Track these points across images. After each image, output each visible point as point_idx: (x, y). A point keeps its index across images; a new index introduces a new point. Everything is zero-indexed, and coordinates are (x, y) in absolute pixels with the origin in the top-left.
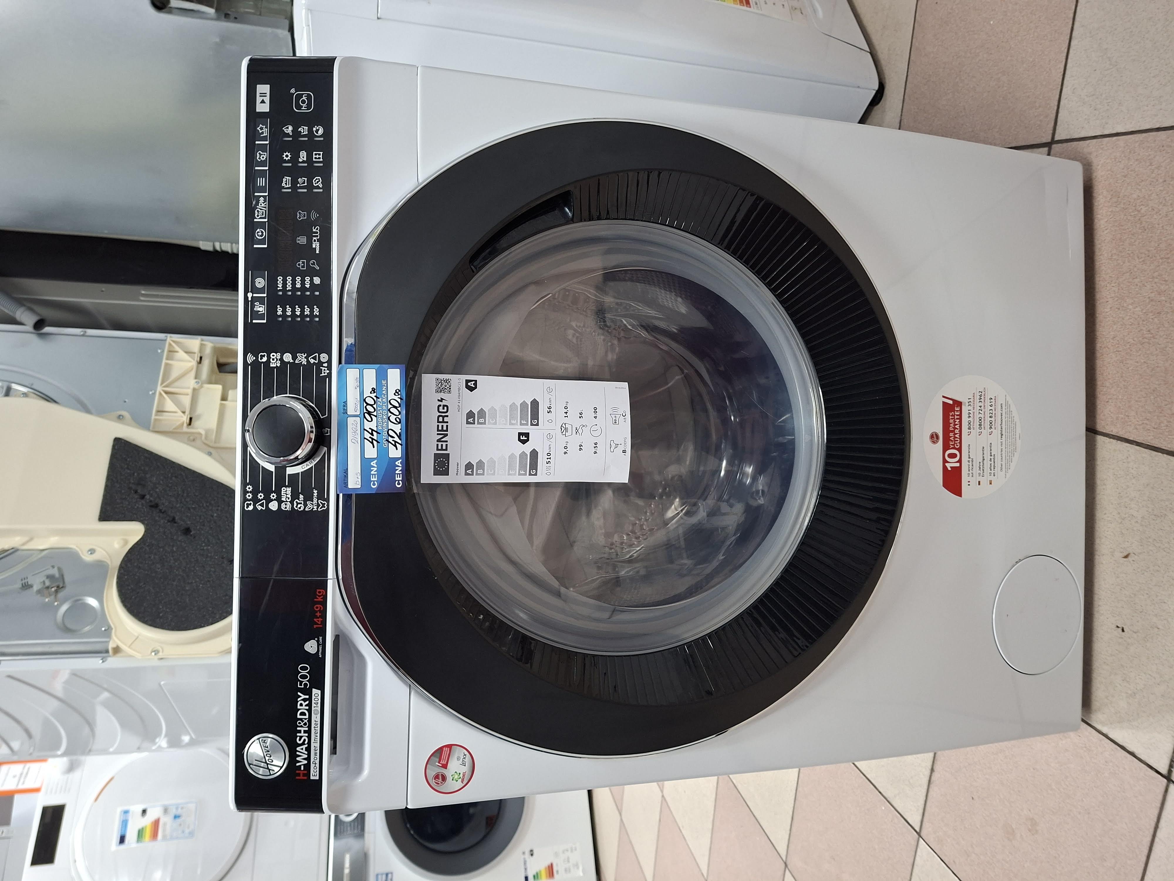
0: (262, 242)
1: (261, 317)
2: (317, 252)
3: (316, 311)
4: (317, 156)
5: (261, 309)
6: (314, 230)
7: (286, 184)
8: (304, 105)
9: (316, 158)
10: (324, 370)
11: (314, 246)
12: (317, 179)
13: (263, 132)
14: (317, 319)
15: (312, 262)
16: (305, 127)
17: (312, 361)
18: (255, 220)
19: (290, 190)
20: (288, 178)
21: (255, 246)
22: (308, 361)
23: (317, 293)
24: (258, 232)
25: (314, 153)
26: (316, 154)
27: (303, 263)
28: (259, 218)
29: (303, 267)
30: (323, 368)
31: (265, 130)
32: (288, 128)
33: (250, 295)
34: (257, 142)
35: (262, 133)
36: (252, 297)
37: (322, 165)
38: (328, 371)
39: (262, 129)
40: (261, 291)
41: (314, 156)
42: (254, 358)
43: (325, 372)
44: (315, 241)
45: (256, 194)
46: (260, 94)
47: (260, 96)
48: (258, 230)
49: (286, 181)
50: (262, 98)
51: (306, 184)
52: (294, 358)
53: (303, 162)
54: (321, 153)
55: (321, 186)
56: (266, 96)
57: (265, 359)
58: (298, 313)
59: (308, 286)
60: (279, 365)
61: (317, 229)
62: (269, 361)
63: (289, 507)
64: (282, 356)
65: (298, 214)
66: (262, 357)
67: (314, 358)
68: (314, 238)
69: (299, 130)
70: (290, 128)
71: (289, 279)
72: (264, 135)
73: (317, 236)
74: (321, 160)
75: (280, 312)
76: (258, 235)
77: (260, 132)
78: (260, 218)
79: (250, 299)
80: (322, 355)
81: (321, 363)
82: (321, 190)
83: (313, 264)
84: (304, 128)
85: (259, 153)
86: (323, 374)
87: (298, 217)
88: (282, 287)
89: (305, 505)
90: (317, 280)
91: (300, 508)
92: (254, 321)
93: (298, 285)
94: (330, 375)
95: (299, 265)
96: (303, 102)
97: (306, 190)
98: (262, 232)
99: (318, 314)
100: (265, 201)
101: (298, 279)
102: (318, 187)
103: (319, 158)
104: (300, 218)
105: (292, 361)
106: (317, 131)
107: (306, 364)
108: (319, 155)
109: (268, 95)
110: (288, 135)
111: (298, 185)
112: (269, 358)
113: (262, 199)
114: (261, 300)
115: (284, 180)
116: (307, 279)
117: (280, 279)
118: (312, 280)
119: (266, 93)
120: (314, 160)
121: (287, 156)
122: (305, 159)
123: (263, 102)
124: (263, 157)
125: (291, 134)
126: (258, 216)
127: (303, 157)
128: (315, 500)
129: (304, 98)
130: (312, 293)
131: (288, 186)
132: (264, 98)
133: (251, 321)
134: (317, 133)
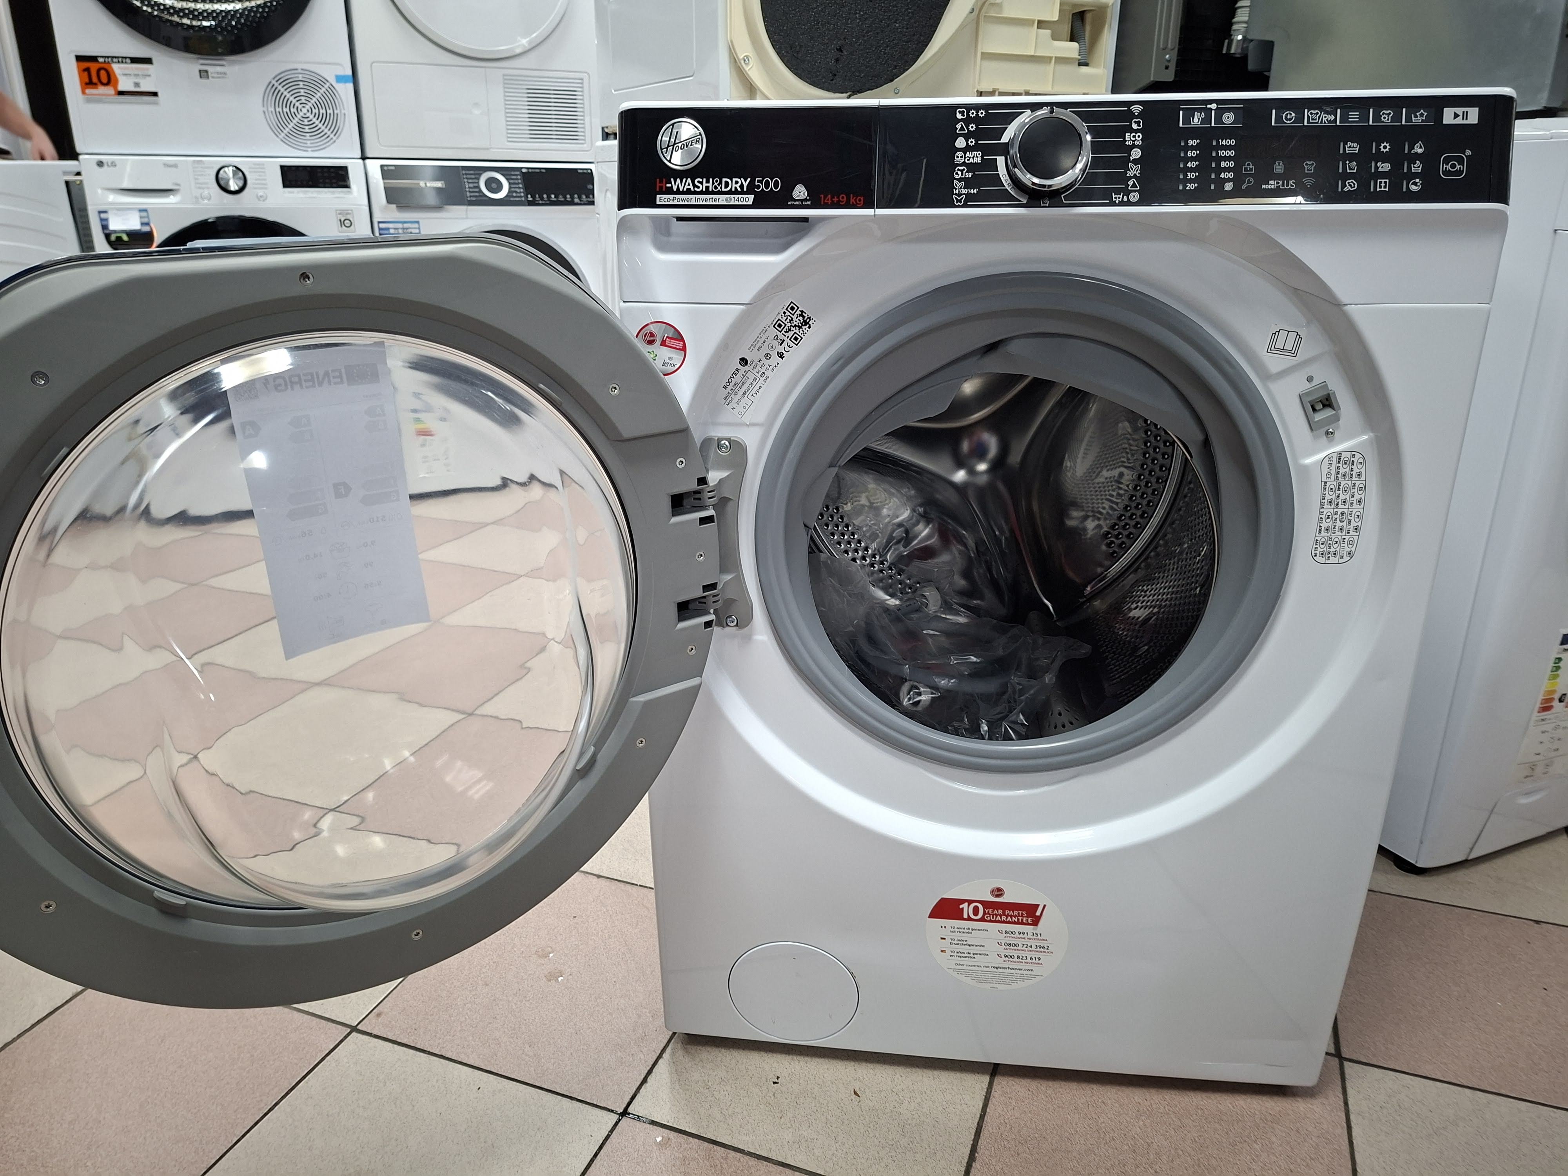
0: (1279, 119)
1: (1187, 120)
2: (1264, 186)
3: (1191, 186)
4: (1383, 185)
5: (1196, 120)
6: (1290, 182)
7: (1350, 147)
8: (1449, 167)
9: (1381, 183)
10: (1119, 198)
11: (1271, 182)
12: (1354, 184)
13: (1417, 117)
14: (1181, 188)
15: (1252, 179)
16: (1420, 168)
17: (1131, 183)
18: (1306, 111)
19: (1341, 152)
20: (1357, 149)
21: (1274, 111)
22: (1130, 178)
23: (1213, 187)
24: (1291, 114)
25: (1388, 181)
26: (1385, 183)
27: (1251, 170)
28: (1308, 116)
29: (1246, 169)
30: (1121, 196)
31: (1420, 119)
32: (1421, 147)
33: (1214, 106)
34: (1404, 110)
35: (1416, 116)
36: (1211, 109)
37: (1372, 190)
38: (1117, 202)
39: (1422, 115)
40: (1219, 119)
41: (1383, 181)
42: (1136, 114)
43: (1116, 198)
44: (1278, 183)
45: (1339, 111)
46: (1467, 112)
47: (1464, 112)
48: (1293, 115)
49: (1353, 147)
50: (1461, 115)
51: (1348, 171)
52: (1135, 162)
53: (1377, 168)
54: (1387, 189)
55: (1346, 189)
56: (1463, 119)
57: (1135, 126)
58: (1189, 165)
59: (1222, 175)
60: (1127, 143)
61: (1292, 186)
62: (1132, 131)
63: (959, 160)
64: (1137, 147)
65: (1311, 162)
66: (1138, 123)
67: (1134, 185)
68: (1281, 183)
69: (1417, 162)
70: (1420, 151)
71: (1232, 153)
72: (1413, 119)
73: (1283, 185)
74: (1378, 189)
75: (1191, 143)
76: (1287, 114)
77: (1418, 114)
78: (1308, 117)
79: (1209, 106)
80: (1137, 195)
81: (1127, 193)
82: (1340, 190)
83: (1249, 182)
84: (1419, 167)
85: (1390, 113)
86: (1114, 196)
87: (1308, 162)
88: (1222, 145)
89: (960, 180)
90: (1229, 186)
91: (957, 174)
92: (1181, 112)
93: (1223, 164)
94: (1112, 204)
95: (1249, 165)
96: (1453, 166)
97: (1340, 171)
98: (1291, 119)
99: (1188, 188)
100: (1330, 122)
101: (1231, 164)
102: (1344, 186)
103: (1380, 187)
104: (1307, 164)
105: (1131, 158)
106: (1415, 184)
107: (1128, 175)
108: (1385, 187)
109: (1465, 122)
110: (1411, 147)
111: (1347, 162)
112: (1136, 131)
113: (1333, 118)
114: (1207, 119)
115: (1355, 145)
116: (1231, 175)
117: (1232, 142)
118: (1229, 180)
119: (1467, 119)
120: (1379, 181)
121: (1385, 147)
122: (1380, 170)
123: (1456, 116)
124: (1385, 118)
125: (1412, 152)
126: (1311, 114)
127: (1382, 167)
128: (964, 191)
129: (1458, 167)
130: (1213, 181)
131: (1347, 149)
132: (1461, 117)
133: (1183, 109)
134: (1412, 184)
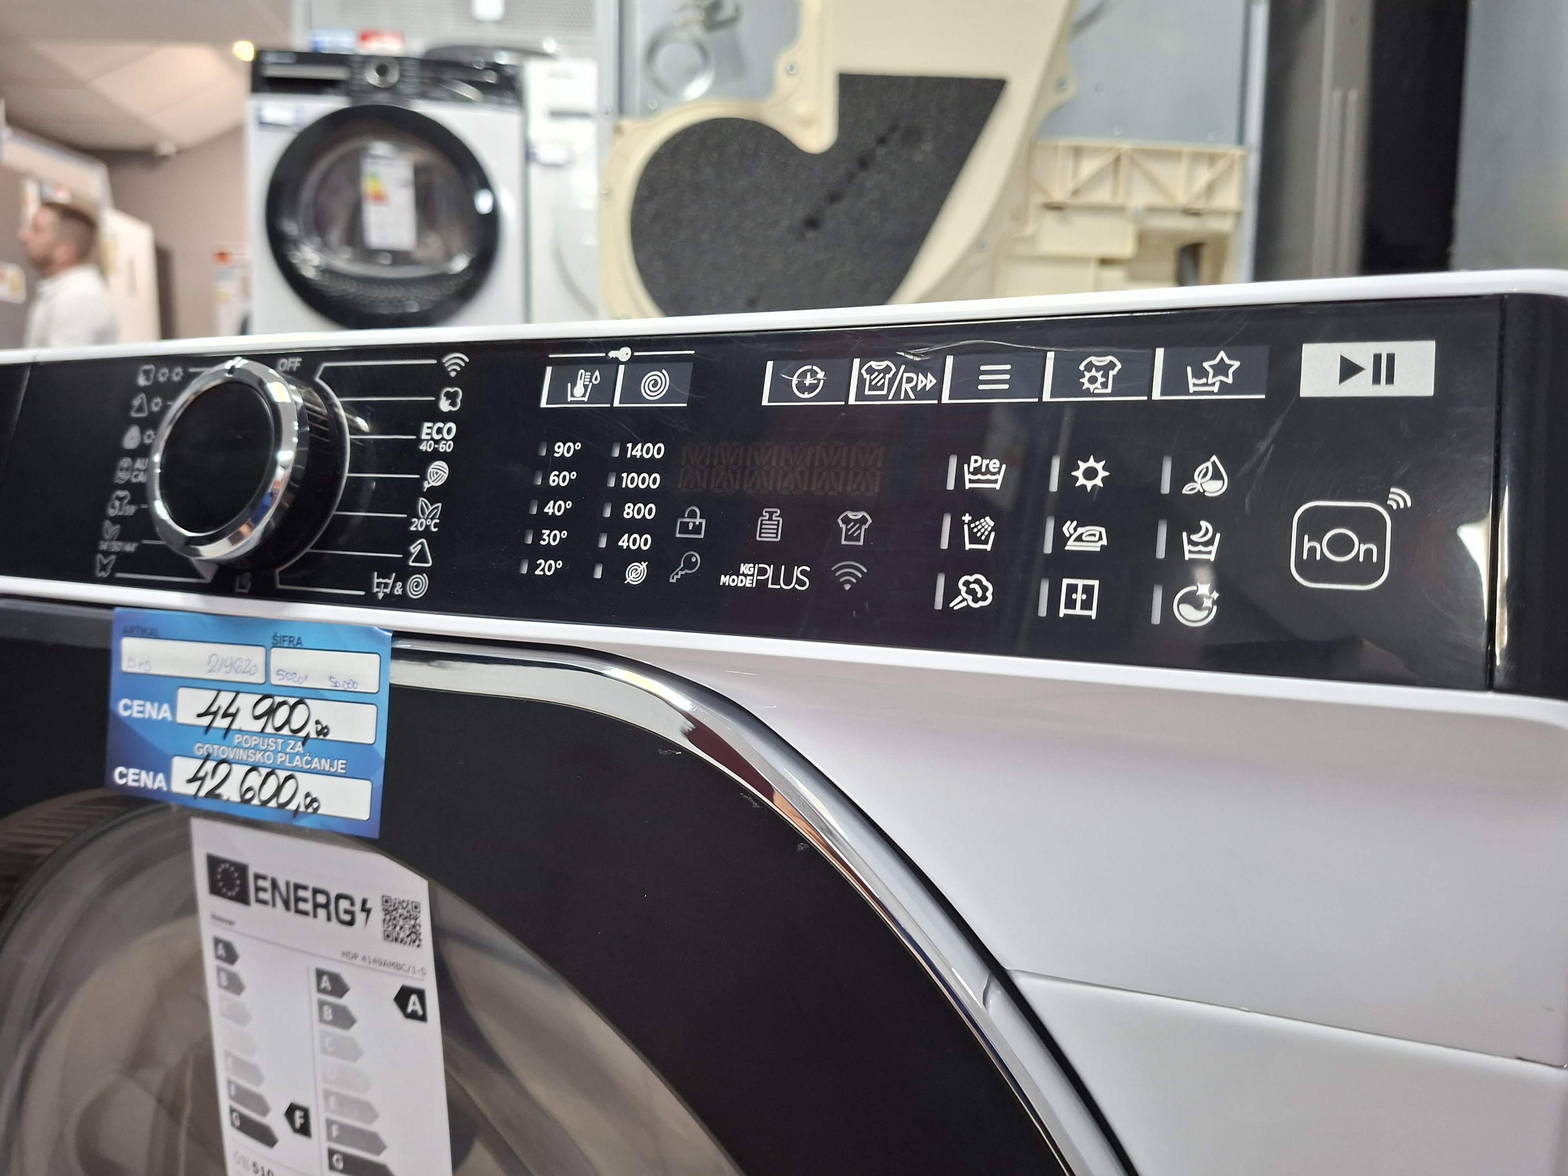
0: (781, 388)
1: (558, 393)
2: (724, 580)
3: (547, 567)
4: (1079, 597)
5: (579, 390)
6: (797, 572)
7: (977, 471)
8: (1322, 548)
9: (1072, 589)
10: (386, 585)
11: (744, 568)
12: (985, 589)
13: (1205, 374)
14: (524, 570)
15: (696, 557)
16: (1214, 549)
17: (415, 549)
18: (857, 361)
19: (951, 485)
20: (1000, 477)
21: (770, 365)
22: (417, 535)
23: (598, 574)
24: (814, 374)
25: (1096, 583)
26: (1088, 590)
27: (697, 529)
28: (860, 375)
29: (684, 528)
30: (391, 582)
31: (1215, 382)
32: (1217, 476)
33: (624, 354)
34: (1160, 352)
35: (1200, 373)
36: (617, 362)
37: (1043, 611)
38: (381, 596)
39: (1221, 369)
40: (632, 390)
41: (1080, 583)
42: (453, 374)
43: (382, 587)
44: (762, 572)
45: (950, 360)
46: (1391, 358)
47: (1377, 358)
48: (821, 375)
49: (988, 471)
50: (1368, 365)
51: (968, 546)
52: (434, 495)
53: (1060, 539)
54: (1093, 613)
55: (956, 604)
56: (1376, 380)
57: (445, 406)
58: (549, 509)
59: (624, 543)
60: (423, 447)
61: (800, 583)
62: (439, 416)
63: (122, 476)
64: (443, 456)
65: (860, 515)
66: (452, 397)
67: (421, 557)
68: (770, 571)
69: (1204, 524)
70: (1214, 488)
71: (652, 481)
72: (1191, 381)
73: (776, 581)
74: (1063, 612)
75: (561, 450)
76: (805, 372)
77: (1206, 365)
78: (861, 381)
79: (612, 354)
80: (423, 580)
81: (404, 573)
82: (939, 605)
83: (689, 565)
84: (1210, 542)
85: (1112, 365)
86: (376, 581)
87: (851, 515)
88: (633, 457)
89: (115, 520)
90: (636, 573)
91: (113, 507)
92: (549, 370)
93: (630, 511)
94: (369, 601)
95: (693, 515)
96: (1341, 545)
97: (945, 544)
98: (813, 388)
99: (538, 572)
100: (921, 394)
101: (647, 511)
102: (951, 592)
103: (1071, 604)
104: (846, 521)
105: (426, 486)
106: (1194, 600)
107: (413, 528)
108: (1087, 605)
109: (1383, 390)
110: (1183, 476)
111: (967, 518)
112: (446, 417)
113: (929, 381)
114: (603, 391)
115: (994, 464)
116: (643, 542)
117: (656, 451)
118: (637, 556)
119: (1390, 380)
120: (1066, 582)
121: (1091, 474)
122: (1072, 546)
123: (1349, 369)
124: (1093, 380)
125: (1186, 490)
126: (870, 371)
127: (1079, 539)
128: (117, 546)
129: (1360, 549)
130: (600, 557)
131: (968, 477)
132: (1368, 373)
133: (555, 363)
134: (1182, 601)
